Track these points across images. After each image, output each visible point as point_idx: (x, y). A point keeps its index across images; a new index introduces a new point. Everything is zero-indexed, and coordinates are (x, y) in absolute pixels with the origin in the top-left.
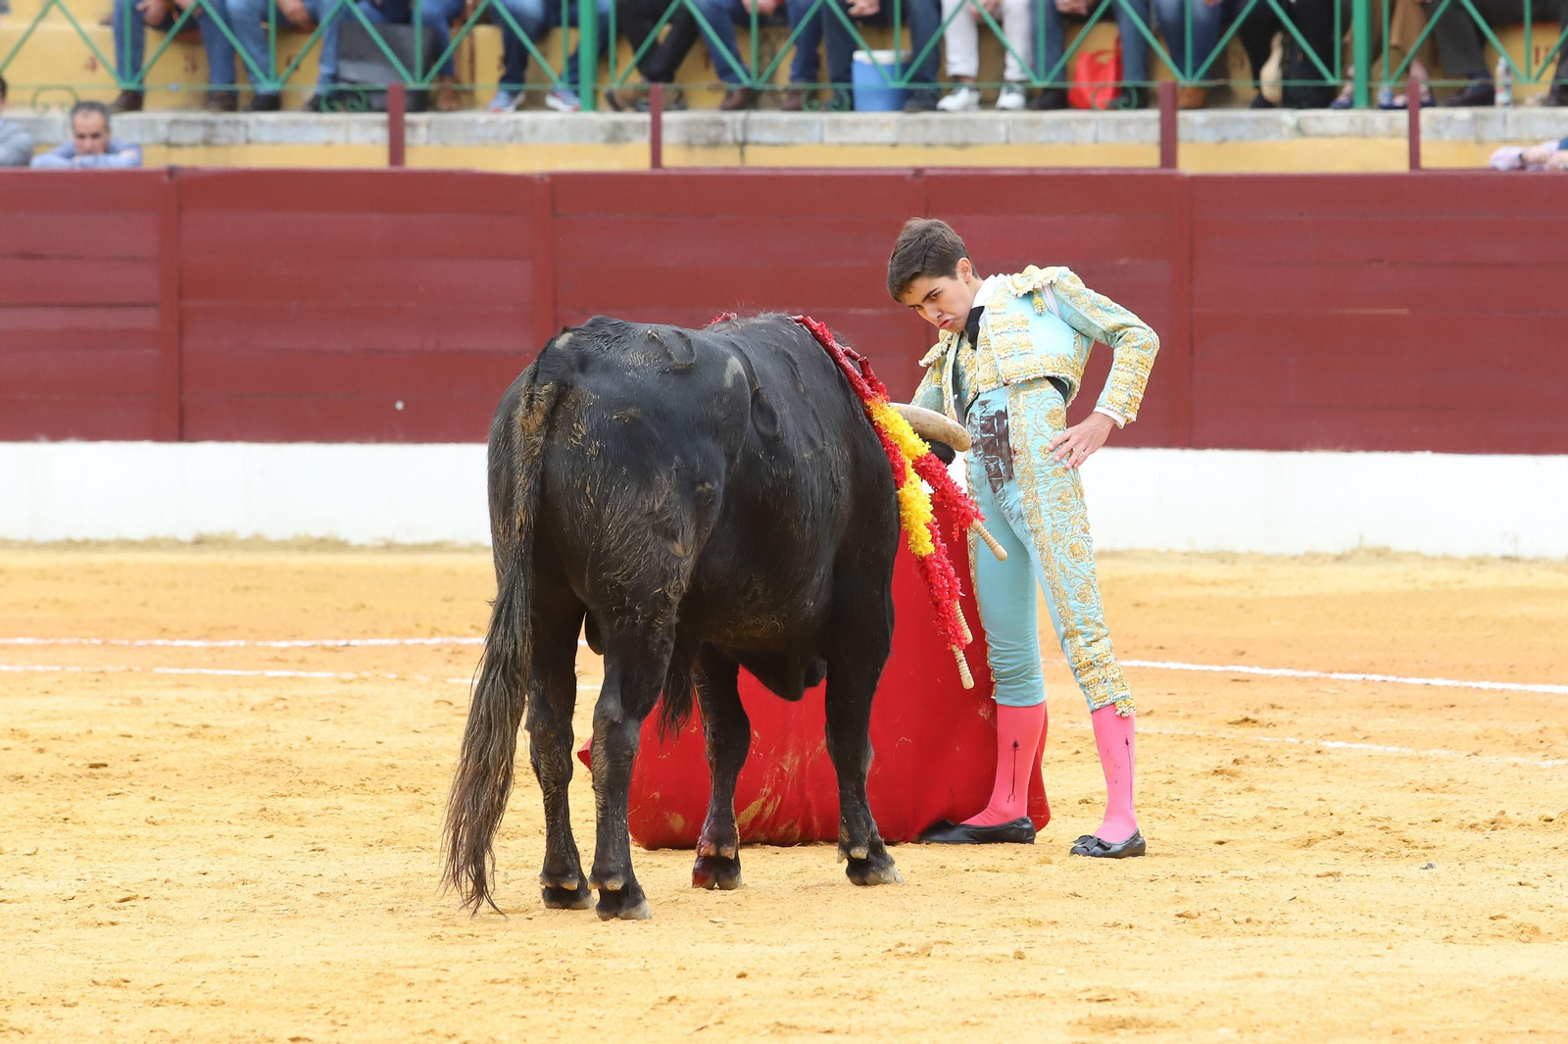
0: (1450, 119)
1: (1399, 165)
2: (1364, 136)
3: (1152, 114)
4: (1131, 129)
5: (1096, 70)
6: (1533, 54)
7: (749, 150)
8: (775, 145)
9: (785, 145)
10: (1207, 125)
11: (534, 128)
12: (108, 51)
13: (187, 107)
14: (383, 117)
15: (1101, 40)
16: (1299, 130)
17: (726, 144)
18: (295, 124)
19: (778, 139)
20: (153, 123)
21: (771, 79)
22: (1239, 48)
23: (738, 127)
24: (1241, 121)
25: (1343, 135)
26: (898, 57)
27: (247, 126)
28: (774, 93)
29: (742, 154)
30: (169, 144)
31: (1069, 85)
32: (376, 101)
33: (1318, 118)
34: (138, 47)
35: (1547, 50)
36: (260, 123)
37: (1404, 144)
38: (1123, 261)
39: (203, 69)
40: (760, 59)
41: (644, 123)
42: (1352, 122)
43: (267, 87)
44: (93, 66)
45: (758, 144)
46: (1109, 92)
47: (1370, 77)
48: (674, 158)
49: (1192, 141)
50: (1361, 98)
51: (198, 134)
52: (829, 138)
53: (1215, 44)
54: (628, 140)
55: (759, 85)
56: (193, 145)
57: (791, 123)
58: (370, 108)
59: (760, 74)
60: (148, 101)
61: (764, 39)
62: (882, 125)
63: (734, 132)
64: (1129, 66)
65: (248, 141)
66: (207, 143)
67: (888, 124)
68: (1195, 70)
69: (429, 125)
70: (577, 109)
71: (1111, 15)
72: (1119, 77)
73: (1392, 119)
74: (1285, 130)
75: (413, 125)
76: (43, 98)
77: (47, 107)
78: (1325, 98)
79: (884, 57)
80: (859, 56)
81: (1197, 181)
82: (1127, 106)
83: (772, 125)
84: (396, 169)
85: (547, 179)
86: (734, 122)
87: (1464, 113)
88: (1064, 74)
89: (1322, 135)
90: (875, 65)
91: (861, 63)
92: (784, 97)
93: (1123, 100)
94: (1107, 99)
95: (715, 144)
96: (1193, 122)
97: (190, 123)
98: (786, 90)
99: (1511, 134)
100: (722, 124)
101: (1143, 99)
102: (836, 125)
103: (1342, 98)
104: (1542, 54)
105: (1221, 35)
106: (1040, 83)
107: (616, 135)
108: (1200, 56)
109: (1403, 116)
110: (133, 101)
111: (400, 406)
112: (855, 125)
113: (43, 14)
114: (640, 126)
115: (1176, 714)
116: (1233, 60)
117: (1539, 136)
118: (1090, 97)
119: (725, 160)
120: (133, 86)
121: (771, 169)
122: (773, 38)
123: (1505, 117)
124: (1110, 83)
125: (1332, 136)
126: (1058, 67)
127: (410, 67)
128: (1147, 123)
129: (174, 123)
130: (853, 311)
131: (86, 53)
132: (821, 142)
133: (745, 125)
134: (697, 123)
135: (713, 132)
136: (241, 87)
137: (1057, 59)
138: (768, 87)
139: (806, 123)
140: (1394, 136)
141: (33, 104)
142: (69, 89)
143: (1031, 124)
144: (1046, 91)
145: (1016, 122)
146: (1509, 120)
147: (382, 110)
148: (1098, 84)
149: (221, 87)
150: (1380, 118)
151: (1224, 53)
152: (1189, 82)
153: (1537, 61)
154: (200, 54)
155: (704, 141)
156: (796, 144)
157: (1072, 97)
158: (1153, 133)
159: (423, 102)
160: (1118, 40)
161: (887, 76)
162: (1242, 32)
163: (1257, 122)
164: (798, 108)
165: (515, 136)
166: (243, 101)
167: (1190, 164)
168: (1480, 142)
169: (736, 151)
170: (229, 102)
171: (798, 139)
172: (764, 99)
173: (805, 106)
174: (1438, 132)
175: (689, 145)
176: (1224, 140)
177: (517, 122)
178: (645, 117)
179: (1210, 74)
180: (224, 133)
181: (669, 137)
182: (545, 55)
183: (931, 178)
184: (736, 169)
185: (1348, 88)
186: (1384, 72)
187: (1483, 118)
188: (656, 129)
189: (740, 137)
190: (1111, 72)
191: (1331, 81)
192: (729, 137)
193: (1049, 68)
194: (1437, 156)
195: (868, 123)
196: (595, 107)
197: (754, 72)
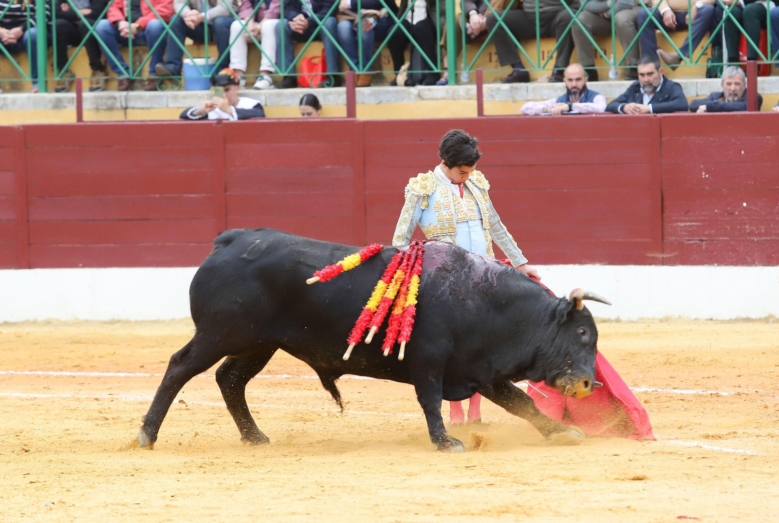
0: (499, 89)
1: (473, 114)
2: (454, 99)
3: (342, 90)
4: (331, 98)
5: (312, 66)
6: (541, 54)
7: (128, 111)
8: (143, 108)
9: (148, 108)
10: (371, 94)
11: (14, 102)
15: (313, 50)
16: (420, 96)
17: (117, 109)
19: (145, 106)
21: (140, 74)
22: (387, 53)
23: (123, 99)
24: (389, 92)
25: (442, 99)
26: (207, 61)
28: (142, 81)
29: (125, 113)
31: (298, 74)
33: (430, 90)
35: (548, 53)
37: (475, 103)
38: (328, 167)
40: (134, 63)
41: (73, 98)
42: (447, 92)
45: (133, 108)
46: (319, 78)
47: (456, 67)
48: (89, 116)
49: (363, 103)
50: (452, 80)
52: (170, 105)
53: (374, 53)
54: (65, 107)
55: (134, 77)
57: (151, 97)
59: (134, 72)
61: (135, 53)
62: (200, 98)
63: (121, 102)
64: (330, 65)
67: (203, 96)
68: (364, 66)
70: (36, 92)
71: (319, 38)
72: (324, 70)
73: (469, 90)
74: (412, 96)
78: (433, 79)
79: (200, 62)
80: (186, 61)
81: (366, 124)
82: (329, 85)
83: (141, 98)
85: (21, 128)
86: (120, 97)
87: (507, 86)
88: (294, 70)
89: (432, 99)
90: (195, 66)
91: (188, 64)
92: (147, 83)
93: (327, 82)
94: (318, 82)
95: (111, 109)
96: (363, 92)
98: (148, 80)
99: (530, 97)
100: (115, 98)
101: (338, 82)
102: (175, 98)
103: (442, 80)
104: (546, 55)
105: (377, 48)
106: (282, 74)
107: (58, 105)
108: (367, 59)
109: (473, 88)
112: (185, 97)
114: (70, 100)
115: (362, 403)
116: (384, 60)
117: (546, 98)
118: (309, 81)
119: (116, 117)
121: (141, 121)
122: (141, 52)
123: (527, 87)
124: (320, 73)
125: (437, 99)
126: (291, 66)
128: (339, 94)
130: (185, 195)
132: (167, 107)
133: (126, 98)
134: (101, 98)
135: (110, 102)
137: (292, 61)
138: (138, 78)
139: (159, 97)
140: (469, 99)
143: (279, 95)
144: (285, 77)
145: (270, 95)
146: (529, 90)
148: (313, 74)
150: (461, 89)
151: (380, 56)
152: (360, 71)
153: (543, 59)
155: (105, 107)
156: (154, 108)
157: (299, 81)
158: (343, 99)
160: (323, 51)
161: (201, 71)
162: (390, 45)
163: (397, 92)
164: (155, 89)
165: (4, 105)
167: (363, 114)
168: (515, 101)
169: (122, 112)
171: (155, 106)
172: (137, 84)
173: (158, 88)
174: (492, 96)
175: (97, 109)
176: (380, 102)
177: (5, 99)
178: (73, 95)
179: (372, 68)
181: (86, 105)
182: (19, 63)
183: (226, 124)
184: (123, 121)
185: (446, 74)
186: (463, 65)
187: (516, 88)
188: (79, 101)
189: (124, 106)
190: (320, 67)
191: (436, 71)
192: (118, 105)
193: (287, 67)
194: (492, 109)
195: (192, 96)
196: (46, 90)
197: (131, 70)
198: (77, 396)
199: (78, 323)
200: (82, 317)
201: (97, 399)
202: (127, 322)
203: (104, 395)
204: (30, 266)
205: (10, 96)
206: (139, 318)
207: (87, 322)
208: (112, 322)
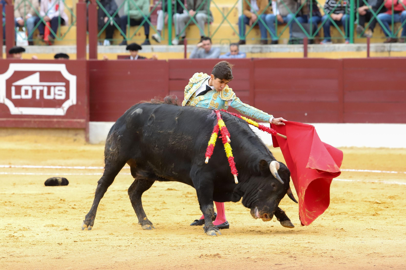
7: (391, 53)
9: (400, 51)
11: (339, 48)
12: (237, 30)
13: (256, 44)
14: (302, 46)
18: (281, 47)
19: (398, 50)
20: (248, 48)
21: (397, 35)
27: (270, 48)
30: (252, 53)
32: (301, 42)
34: (245, 30)
36: (273, 48)
39: (260, 35)
40: (394, 30)
43: (275, 39)
44: (234, 34)
45: (393, 51)
48: (373, 55)
51: (258, 50)
54: (361, 50)
56: (257, 53)
57: (402, 46)
58: (299, 43)
59: (394, 34)
60: (247, 42)
61: (395, 26)
65: (270, 52)
66: (261, 52)
69: (314, 47)
75: (310, 48)
76: (223, 42)
77: (223, 44)
83: (397, 46)
84: (306, 58)
85: (342, 60)
86: (387, 46)
92: (400, 40)
95: (383, 51)
97: (257, 48)
100: (384, 47)
107: (358, 49)
110: (243, 42)
111: (306, 114)
113: (223, 22)
114: (364, 48)
119: (385, 55)
120: (243, 39)
121: (396, 58)
122: (397, 25)
127: (309, 33)
129: (253, 48)
131: (232, 31)
133: (390, 47)
134: (378, 46)
135: (382, 49)
136: (269, 39)
141: (220, 43)
142: (229, 40)
147: (302, 44)
149: (263, 39)
154: (259, 31)
155: (380, 51)
156: (402, 51)
159: (312, 42)
164: (403, 43)
165: (334, 50)
166: (269, 42)
169: (388, 53)
170: (265, 42)
173: (405, 42)
175: (376, 51)
180: (265, 50)
181: (372, 50)
182: (341, 30)
184: (388, 57)
188: (368, 48)
189: (389, 49)
192: (386, 49)
196: (354, 42)
197: (393, 33)
198: (364, 181)
199: (365, 148)
200: (367, 146)
201: (373, 183)
202: (388, 149)
203: (376, 181)
204: (344, 122)
205: (337, 45)
206: (394, 147)
207: (369, 148)
208: (381, 148)
